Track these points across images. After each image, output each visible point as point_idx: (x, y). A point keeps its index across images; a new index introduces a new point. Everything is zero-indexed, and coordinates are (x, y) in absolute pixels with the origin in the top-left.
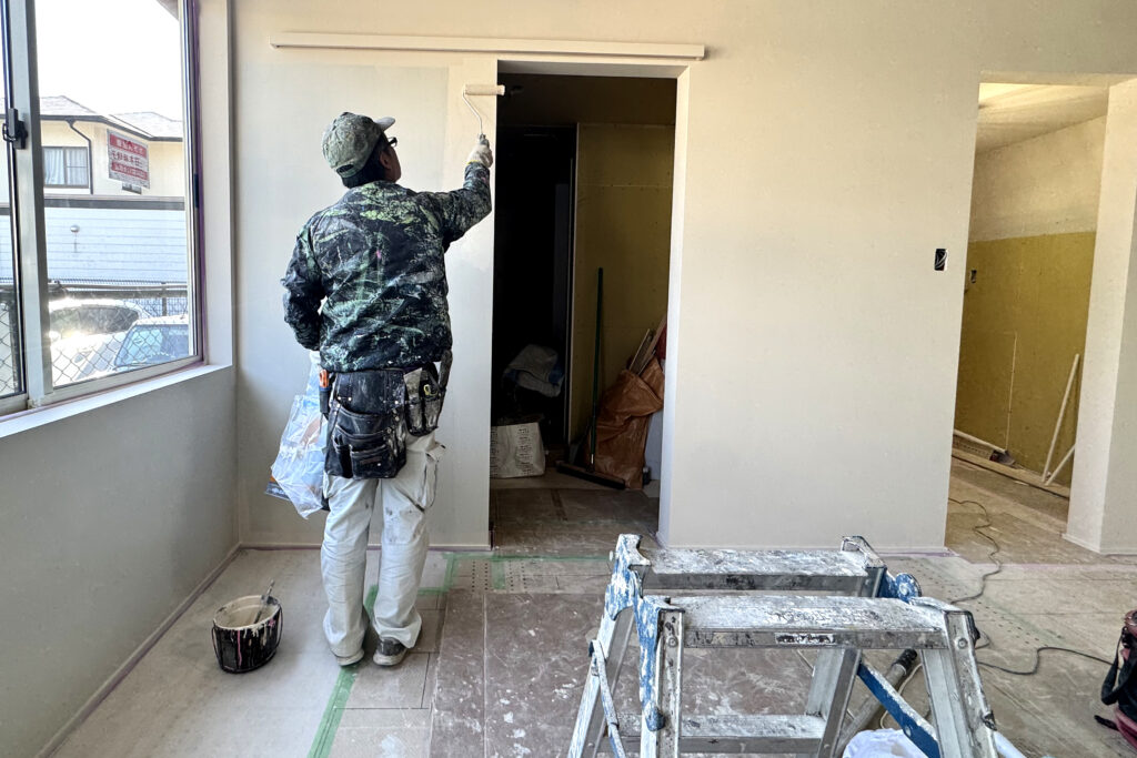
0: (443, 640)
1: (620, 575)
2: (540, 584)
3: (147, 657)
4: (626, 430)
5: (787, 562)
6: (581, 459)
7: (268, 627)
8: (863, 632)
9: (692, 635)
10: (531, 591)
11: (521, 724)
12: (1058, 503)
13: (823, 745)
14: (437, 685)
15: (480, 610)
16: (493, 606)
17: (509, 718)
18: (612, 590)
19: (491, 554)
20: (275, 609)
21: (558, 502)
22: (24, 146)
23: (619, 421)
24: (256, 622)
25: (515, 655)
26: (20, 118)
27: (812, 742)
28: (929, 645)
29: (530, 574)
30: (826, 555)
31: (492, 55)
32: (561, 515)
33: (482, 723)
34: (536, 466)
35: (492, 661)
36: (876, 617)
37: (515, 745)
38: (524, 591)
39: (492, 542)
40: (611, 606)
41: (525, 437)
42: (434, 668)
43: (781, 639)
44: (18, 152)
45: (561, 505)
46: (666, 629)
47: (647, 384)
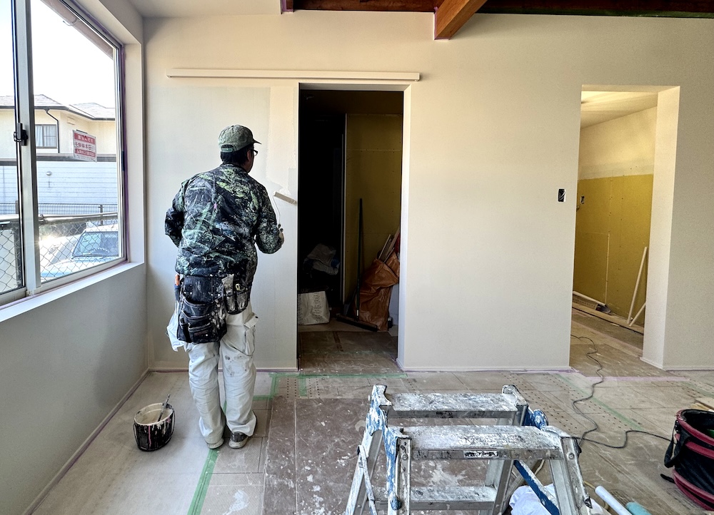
0: (270, 429)
1: (374, 410)
2: (327, 392)
3: (94, 442)
4: (378, 295)
5: (471, 402)
6: (352, 314)
7: (167, 423)
8: (514, 449)
9: (416, 453)
10: (322, 397)
11: (317, 482)
12: (637, 338)
13: (495, 506)
14: (267, 458)
15: (293, 410)
16: (300, 407)
17: (310, 478)
18: (370, 418)
19: (298, 374)
20: (170, 412)
21: (337, 340)
22: (25, 144)
23: (373, 290)
24: (159, 420)
25: (314, 438)
26: (24, 129)
27: (489, 503)
28: (553, 457)
29: (321, 386)
30: (494, 397)
31: (295, 80)
32: (339, 348)
33: (294, 482)
34: (324, 317)
35: (299, 442)
36: (522, 439)
37: (314, 496)
38: (318, 397)
39: (299, 367)
40: (369, 427)
41: (318, 300)
42: (265, 447)
43: (467, 454)
44: (23, 147)
45: (339, 342)
46: (401, 449)
47: (390, 267)
